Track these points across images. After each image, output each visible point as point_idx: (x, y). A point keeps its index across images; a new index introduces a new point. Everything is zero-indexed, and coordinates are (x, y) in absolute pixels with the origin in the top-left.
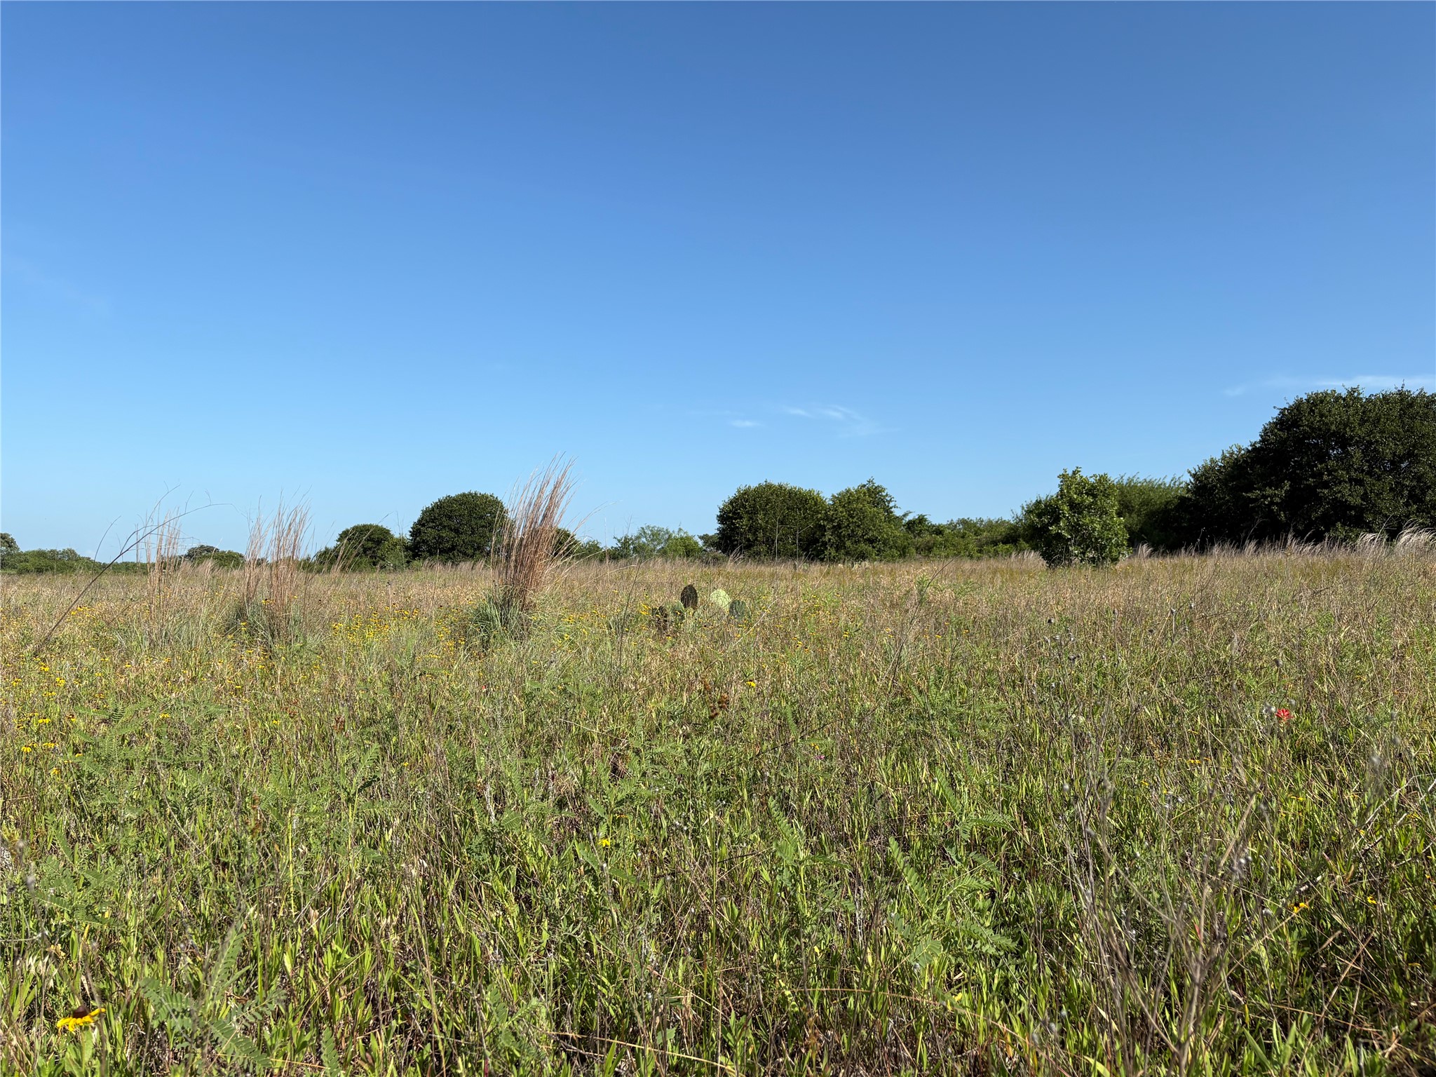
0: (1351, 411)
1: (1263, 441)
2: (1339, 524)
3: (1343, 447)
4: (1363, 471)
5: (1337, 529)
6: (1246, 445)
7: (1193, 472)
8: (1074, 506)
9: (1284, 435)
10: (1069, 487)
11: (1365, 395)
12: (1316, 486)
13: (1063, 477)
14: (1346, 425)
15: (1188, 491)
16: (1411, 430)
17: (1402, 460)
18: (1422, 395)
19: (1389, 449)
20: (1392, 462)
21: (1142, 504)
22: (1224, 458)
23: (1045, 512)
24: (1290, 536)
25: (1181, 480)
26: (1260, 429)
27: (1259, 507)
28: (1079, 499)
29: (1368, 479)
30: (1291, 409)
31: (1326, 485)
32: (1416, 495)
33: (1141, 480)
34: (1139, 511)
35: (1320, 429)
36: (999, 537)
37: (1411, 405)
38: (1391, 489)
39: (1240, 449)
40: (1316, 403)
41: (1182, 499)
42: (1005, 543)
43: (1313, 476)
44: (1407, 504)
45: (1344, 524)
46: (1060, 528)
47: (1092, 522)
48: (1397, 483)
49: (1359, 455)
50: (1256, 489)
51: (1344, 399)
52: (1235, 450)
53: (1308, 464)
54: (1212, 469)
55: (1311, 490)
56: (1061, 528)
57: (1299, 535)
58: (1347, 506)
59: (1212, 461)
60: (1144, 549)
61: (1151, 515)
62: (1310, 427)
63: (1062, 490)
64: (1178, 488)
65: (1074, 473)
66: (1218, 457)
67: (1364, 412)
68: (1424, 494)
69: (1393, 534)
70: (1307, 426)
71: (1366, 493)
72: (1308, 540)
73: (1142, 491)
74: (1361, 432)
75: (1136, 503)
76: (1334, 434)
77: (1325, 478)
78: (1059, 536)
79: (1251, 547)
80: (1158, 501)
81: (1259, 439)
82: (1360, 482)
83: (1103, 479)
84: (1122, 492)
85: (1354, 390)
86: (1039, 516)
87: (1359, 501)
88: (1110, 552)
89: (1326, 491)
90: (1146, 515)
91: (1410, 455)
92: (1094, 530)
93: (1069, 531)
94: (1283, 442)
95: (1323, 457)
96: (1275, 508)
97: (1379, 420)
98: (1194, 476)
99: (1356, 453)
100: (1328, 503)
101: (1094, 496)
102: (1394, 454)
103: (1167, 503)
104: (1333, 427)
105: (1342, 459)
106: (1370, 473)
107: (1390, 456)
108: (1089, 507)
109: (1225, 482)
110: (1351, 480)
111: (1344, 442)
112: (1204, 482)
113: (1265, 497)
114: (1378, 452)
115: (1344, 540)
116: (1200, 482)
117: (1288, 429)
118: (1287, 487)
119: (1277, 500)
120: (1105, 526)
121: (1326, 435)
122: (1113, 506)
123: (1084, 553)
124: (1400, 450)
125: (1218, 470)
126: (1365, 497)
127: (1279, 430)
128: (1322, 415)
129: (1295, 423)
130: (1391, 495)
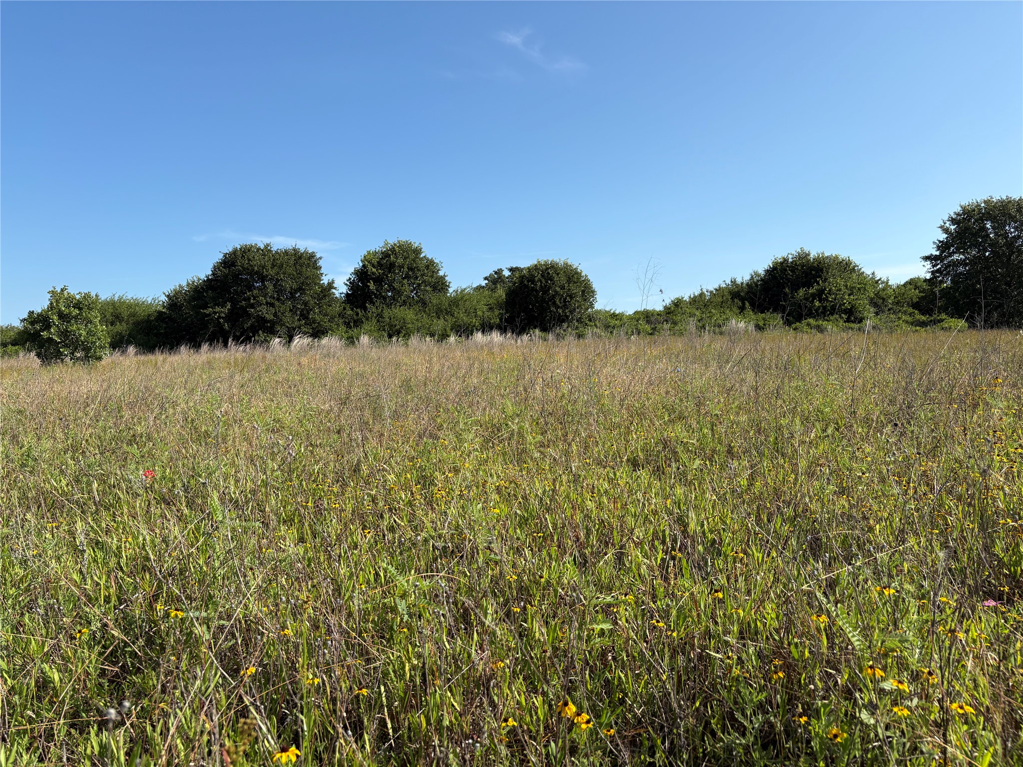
0: (266, 258)
1: (213, 274)
2: (260, 332)
3: (263, 282)
4: (274, 298)
5: (259, 336)
6: (203, 277)
7: (167, 294)
8: (61, 316)
9: (226, 271)
10: (57, 302)
11: (274, 249)
12: (247, 307)
13: (53, 293)
14: (263, 267)
15: (164, 307)
16: (300, 273)
17: (296, 291)
18: (306, 252)
19: (288, 284)
20: (291, 293)
21: (129, 316)
22: (188, 285)
23: (38, 321)
24: (230, 340)
25: (160, 299)
26: (211, 266)
27: (212, 319)
28: (67, 311)
29: (277, 303)
30: (230, 254)
31: (252, 306)
32: (304, 314)
33: (129, 297)
34: (128, 321)
35: (248, 269)
36: (9, 340)
37: (300, 258)
38: (291, 310)
39: (199, 279)
40: (245, 251)
41: (160, 313)
42: (13, 345)
43: (245, 300)
44: (299, 320)
45: (264, 332)
46: (51, 333)
47: (79, 329)
48: (294, 306)
49: (271, 287)
50: (209, 307)
51: (262, 250)
52: (196, 279)
53: (242, 291)
54: (180, 292)
55: (244, 309)
56: (53, 334)
57: (236, 339)
58: (267, 321)
59: (180, 286)
60: (131, 349)
61: (137, 324)
62: (242, 267)
63: (51, 304)
64: (157, 305)
65: (62, 290)
66: (184, 284)
67: (274, 260)
68: (308, 313)
69: (290, 339)
70: (241, 266)
71: (276, 312)
72: (242, 342)
73: (130, 306)
74: (272, 272)
75: (125, 314)
76: (257, 273)
77: (252, 301)
78: (50, 340)
79: (205, 347)
80: (142, 314)
81: (210, 273)
82: (272, 305)
83: (87, 296)
84: (114, 307)
85: (268, 245)
86: (32, 323)
87: (272, 317)
88: (95, 352)
89: (252, 310)
90: (134, 323)
91: (300, 289)
92: (80, 335)
93: (59, 336)
94: (226, 276)
95: (250, 288)
96: (222, 320)
97: (282, 265)
98: (168, 296)
99: (270, 286)
100: (254, 318)
101: (80, 309)
102: (291, 287)
103: (149, 315)
104: (256, 268)
105: (261, 289)
106: (278, 299)
107: (289, 289)
108: (76, 317)
109: (189, 302)
110: (267, 303)
111: (263, 279)
112: (175, 302)
113: (215, 313)
114: (283, 286)
115: (262, 342)
116: (173, 301)
117: (229, 267)
118: (229, 307)
119: (223, 315)
120: (90, 333)
121: (252, 273)
122: (96, 317)
123: (73, 354)
124: (295, 286)
125: (185, 293)
126: (275, 315)
127: (223, 267)
128: (249, 260)
129: (233, 264)
130: (291, 313)
